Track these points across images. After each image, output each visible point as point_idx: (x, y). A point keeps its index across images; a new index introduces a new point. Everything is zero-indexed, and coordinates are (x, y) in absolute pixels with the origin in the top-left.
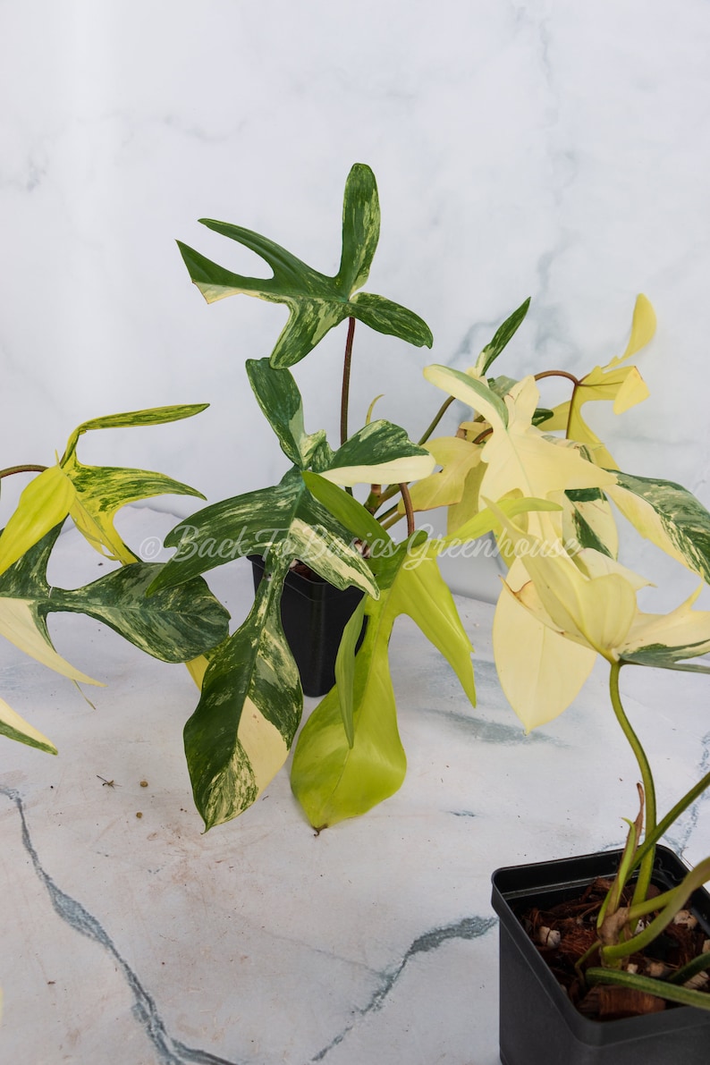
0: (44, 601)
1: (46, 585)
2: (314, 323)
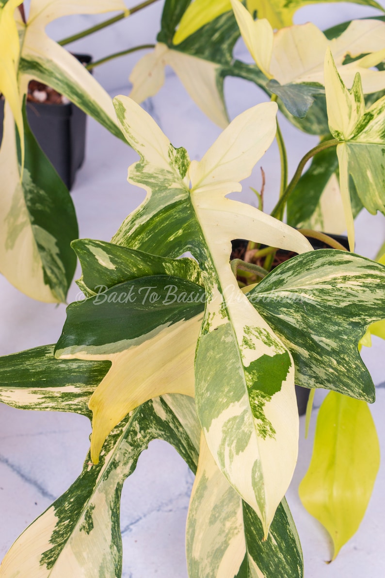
0: (226, 68)
1: (231, 56)
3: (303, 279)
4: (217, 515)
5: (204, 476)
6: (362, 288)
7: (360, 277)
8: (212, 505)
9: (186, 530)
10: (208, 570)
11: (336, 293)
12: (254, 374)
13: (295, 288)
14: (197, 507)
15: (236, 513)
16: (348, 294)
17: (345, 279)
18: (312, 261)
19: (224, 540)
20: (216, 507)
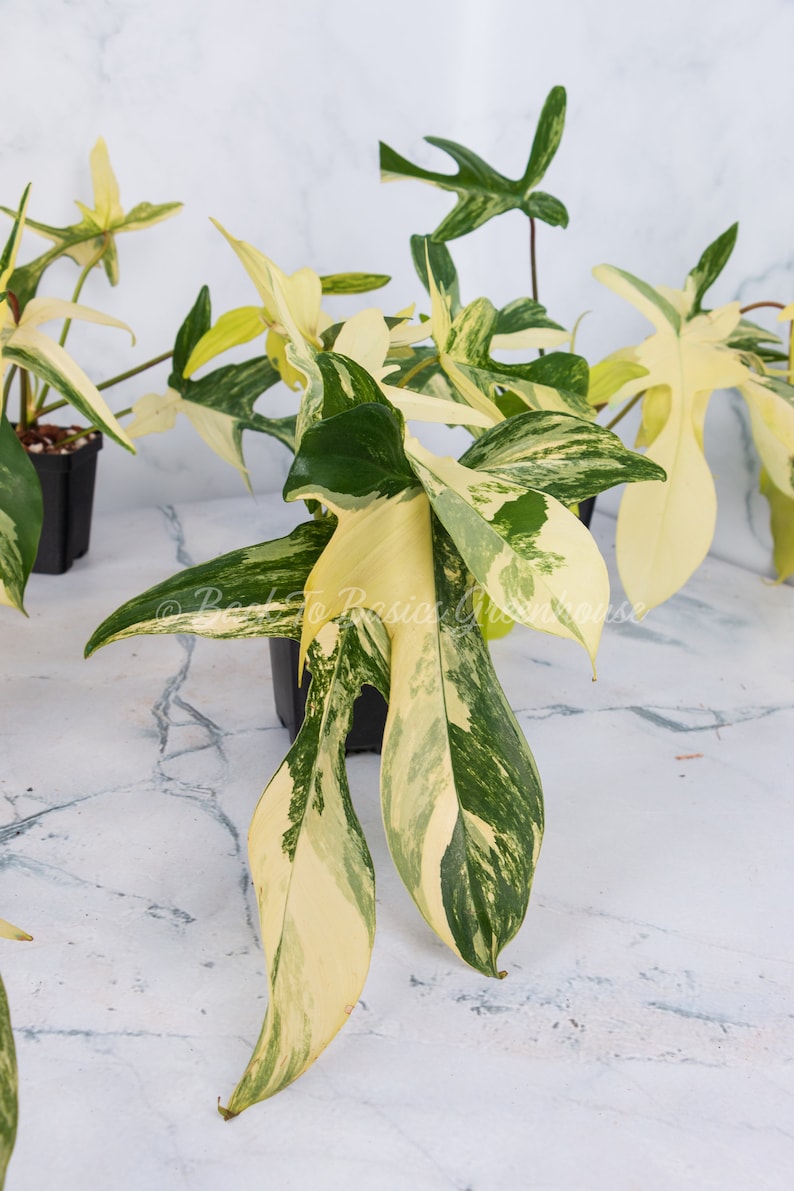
0: (245, 421)
1: (251, 410)
2: (480, 211)
3: (503, 455)
4: (417, 767)
5: (398, 717)
6: (564, 462)
7: (563, 447)
8: (411, 755)
9: (381, 792)
10: (412, 845)
11: (536, 471)
12: (504, 523)
13: (493, 468)
14: (392, 759)
15: (441, 760)
16: (549, 471)
17: (547, 452)
18: (518, 428)
19: (428, 800)
20: (415, 757)
